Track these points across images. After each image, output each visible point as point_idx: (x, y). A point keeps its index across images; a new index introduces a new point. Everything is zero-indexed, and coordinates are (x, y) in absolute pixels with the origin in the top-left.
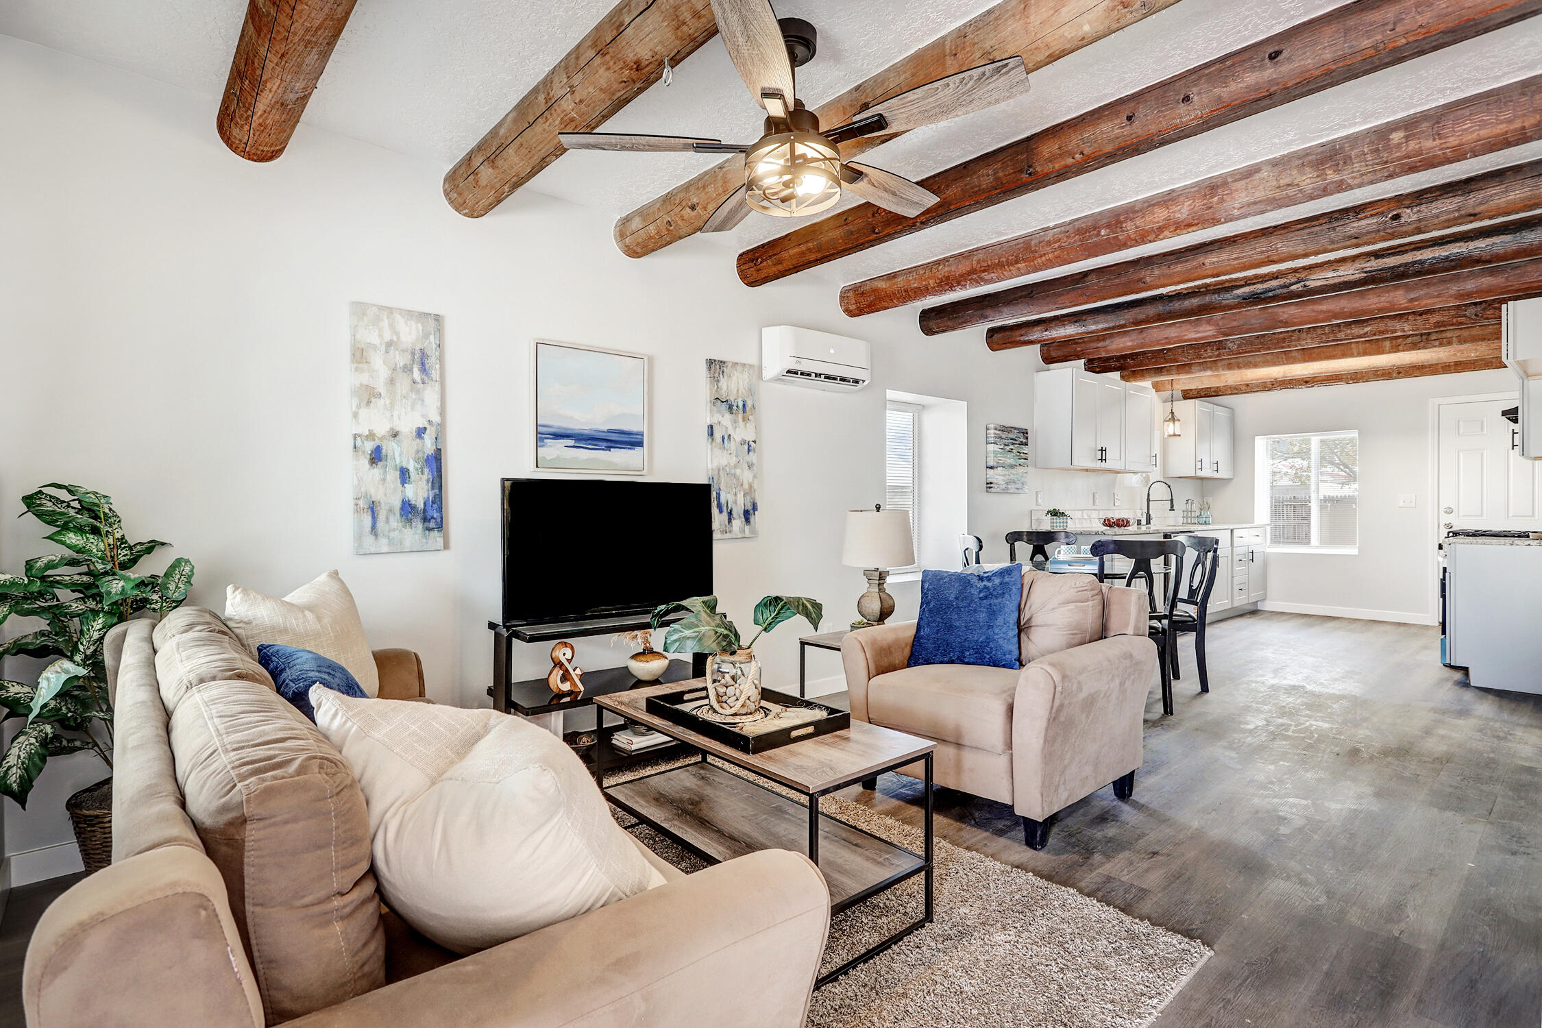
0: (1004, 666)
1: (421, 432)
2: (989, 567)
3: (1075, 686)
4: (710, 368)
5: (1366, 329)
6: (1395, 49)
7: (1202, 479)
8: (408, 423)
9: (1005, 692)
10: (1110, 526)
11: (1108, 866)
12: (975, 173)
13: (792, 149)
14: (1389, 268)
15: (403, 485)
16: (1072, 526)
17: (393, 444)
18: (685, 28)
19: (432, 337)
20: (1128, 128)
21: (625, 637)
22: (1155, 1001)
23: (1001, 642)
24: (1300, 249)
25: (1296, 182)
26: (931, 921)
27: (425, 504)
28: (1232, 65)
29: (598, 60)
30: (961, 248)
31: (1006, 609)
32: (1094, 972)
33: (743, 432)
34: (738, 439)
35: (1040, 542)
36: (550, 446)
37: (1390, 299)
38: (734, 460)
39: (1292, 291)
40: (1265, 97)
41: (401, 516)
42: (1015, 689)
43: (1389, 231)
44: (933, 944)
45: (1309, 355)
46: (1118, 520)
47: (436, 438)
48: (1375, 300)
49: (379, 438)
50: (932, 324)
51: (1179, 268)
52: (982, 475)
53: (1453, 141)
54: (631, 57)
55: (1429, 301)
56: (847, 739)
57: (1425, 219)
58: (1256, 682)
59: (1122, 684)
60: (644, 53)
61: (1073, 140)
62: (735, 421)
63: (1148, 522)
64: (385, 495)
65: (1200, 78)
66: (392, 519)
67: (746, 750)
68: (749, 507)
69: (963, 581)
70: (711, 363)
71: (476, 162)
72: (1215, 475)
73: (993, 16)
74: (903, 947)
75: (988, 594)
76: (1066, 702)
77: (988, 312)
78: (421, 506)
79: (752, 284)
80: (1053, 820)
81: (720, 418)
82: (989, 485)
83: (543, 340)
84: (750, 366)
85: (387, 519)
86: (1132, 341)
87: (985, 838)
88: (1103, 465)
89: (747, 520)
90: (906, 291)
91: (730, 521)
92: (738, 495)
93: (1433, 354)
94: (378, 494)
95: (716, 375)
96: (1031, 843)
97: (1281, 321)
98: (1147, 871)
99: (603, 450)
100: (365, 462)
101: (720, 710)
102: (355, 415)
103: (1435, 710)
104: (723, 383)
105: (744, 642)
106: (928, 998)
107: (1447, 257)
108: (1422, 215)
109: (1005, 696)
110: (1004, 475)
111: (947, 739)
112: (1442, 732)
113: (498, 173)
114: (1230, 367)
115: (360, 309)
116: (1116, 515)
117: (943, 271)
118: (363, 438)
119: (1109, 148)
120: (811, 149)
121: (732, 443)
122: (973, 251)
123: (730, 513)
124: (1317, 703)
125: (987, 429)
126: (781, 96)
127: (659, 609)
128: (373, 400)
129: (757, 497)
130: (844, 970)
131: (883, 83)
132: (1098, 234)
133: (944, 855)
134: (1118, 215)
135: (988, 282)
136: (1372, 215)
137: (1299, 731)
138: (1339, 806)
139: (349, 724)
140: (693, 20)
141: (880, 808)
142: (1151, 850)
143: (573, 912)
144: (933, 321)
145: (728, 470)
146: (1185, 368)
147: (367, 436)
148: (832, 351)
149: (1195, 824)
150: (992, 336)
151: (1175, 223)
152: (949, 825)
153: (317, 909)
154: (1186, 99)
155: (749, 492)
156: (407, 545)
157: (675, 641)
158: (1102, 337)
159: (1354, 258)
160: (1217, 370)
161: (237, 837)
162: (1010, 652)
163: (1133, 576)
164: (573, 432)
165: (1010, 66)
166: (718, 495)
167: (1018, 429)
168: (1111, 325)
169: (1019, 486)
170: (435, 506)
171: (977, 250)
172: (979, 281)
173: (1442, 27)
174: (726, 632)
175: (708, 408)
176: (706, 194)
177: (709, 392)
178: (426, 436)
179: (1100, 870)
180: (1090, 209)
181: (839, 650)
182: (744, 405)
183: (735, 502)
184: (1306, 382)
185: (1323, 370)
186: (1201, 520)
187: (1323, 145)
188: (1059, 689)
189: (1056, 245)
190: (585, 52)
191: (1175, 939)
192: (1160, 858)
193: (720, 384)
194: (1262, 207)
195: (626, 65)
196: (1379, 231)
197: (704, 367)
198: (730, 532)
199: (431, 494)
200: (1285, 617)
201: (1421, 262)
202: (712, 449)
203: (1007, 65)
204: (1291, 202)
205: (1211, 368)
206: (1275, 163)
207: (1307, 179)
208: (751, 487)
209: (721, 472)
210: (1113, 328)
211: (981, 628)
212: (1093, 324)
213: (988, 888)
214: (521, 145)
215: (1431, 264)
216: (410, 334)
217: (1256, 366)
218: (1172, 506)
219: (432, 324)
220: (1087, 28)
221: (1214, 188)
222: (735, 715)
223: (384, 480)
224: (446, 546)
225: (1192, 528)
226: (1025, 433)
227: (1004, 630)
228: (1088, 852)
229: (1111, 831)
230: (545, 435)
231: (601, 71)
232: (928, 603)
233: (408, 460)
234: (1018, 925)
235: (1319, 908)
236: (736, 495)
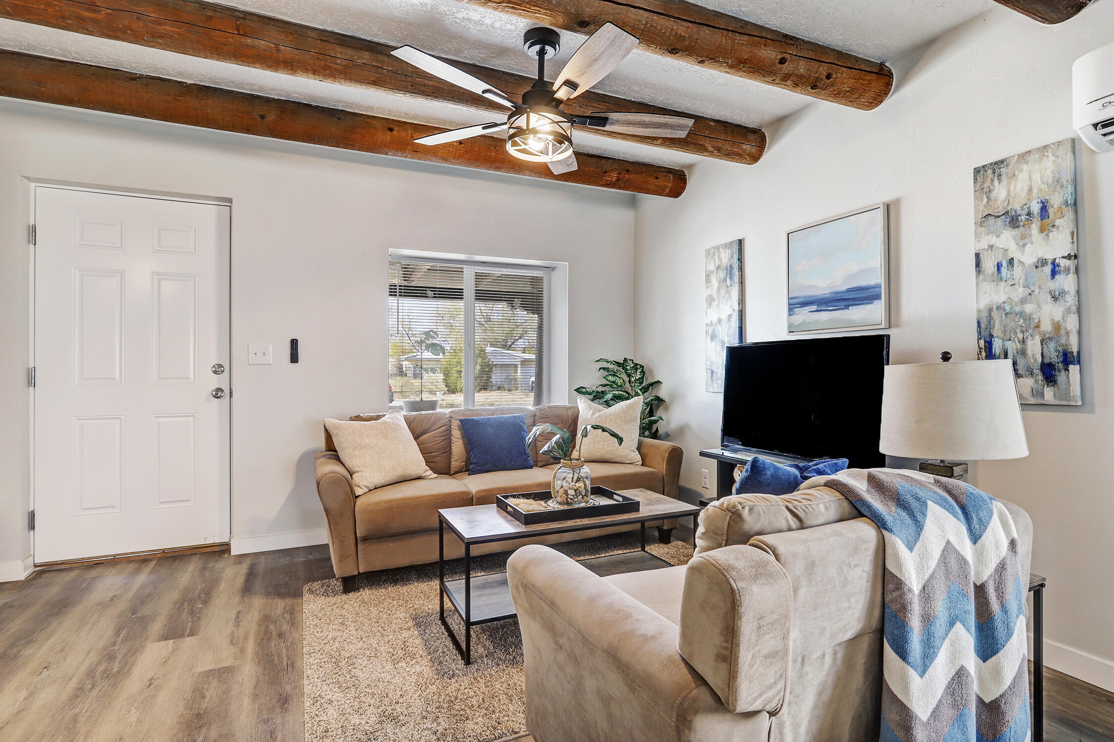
1: (730, 318)
8: (725, 312)
17: (719, 327)
19: (735, 255)
33: (1041, 248)
34: (1032, 261)
36: (798, 314)
47: (737, 320)
62: (1024, 237)
64: (716, 358)
68: (1056, 359)
70: (978, 170)
81: (995, 240)
83: (794, 229)
84: (1059, 143)
89: (1051, 378)
95: (989, 184)
99: (843, 309)
100: (709, 339)
104: (1002, 189)
115: (708, 253)
121: (1019, 269)
128: (712, 303)
129: (1073, 343)
147: (710, 324)
155: (1055, 336)
164: (816, 298)
175: (970, 232)
177: (971, 211)
182: (1044, 208)
193: (993, 195)
202: (977, 284)
208: (1057, 328)
216: (726, 257)
219: (735, 246)
223: (716, 349)
230: (795, 304)
233: (725, 336)
236: (1023, 341)
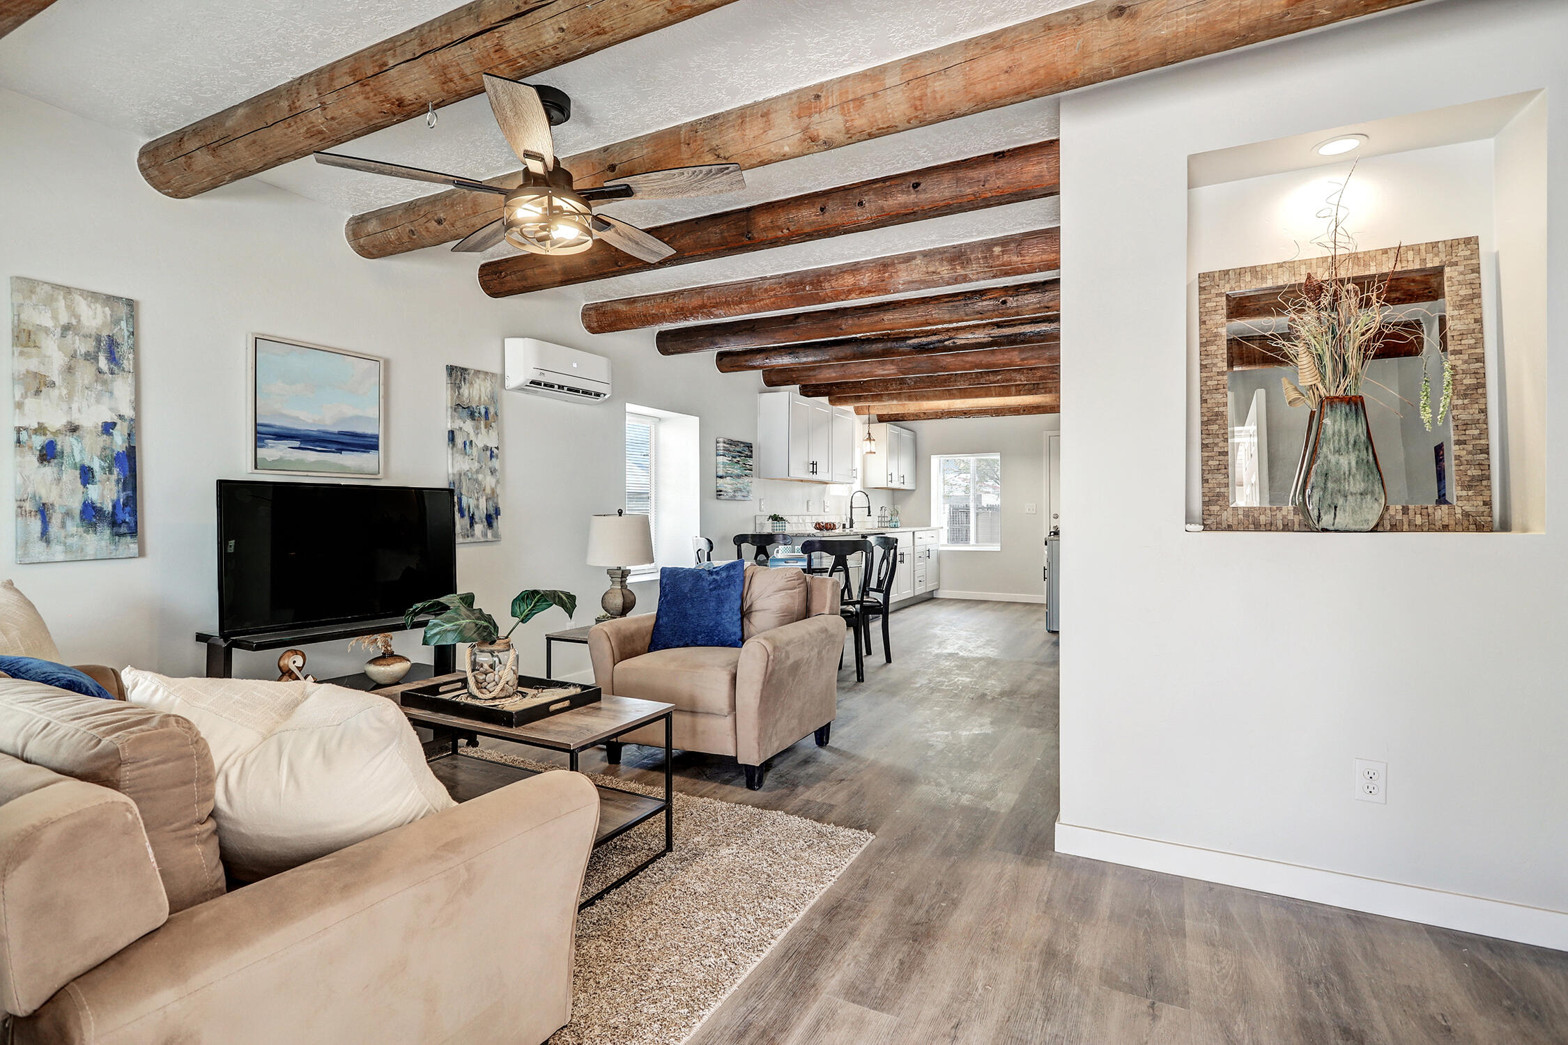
0: (730, 646)
1: (108, 428)
2: (718, 563)
3: (783, 654)
4: (450, 375)
5: (999, 377)
6: (985, 199)
7: (893, 489)
8: (92, 415)
9: (730, 664)
10: (821, 529)
11: (808, 793)
12: (705, 229)
13: (550, 201)
14: (1005, 336)
15: (85, 486)
16: (789, 529)
17: (73, 440)
18: (451, 84)
19: (123, 324)
20: (821, 217)
21: (364, 642)
22: (834, 872)
23: (727, 625)
24: (947, 317)
25: (938, 271)
26: (671, 851)
27: (114, 507)
28: (890, 186)
29: (356, 88)
30: (693, 284)
31: (732, 598)
32: (793, 862)
33: (485, 439)
34: (481, 445)
35: (763, 543)
36: (272, 447)
37: (1010, 357)
38: (476, 465)
39: (945, 346)
40: (911, 213)
41: (82, 519)
42: (737, 662)
43: (1001, 311)
44: (673, 866)
45: (964, 394)
46: (827, 524)
47: (129, 435)
48: (1002, 357)
49: (52, 433)
50: (668, 345)
51: (866, 320)
52: (713, 484)
53: (1028, 259)
54: (393, 94)
55: (1033, 362)
56: (600, 709)
57: (1021, 306)
58: (926, 653)
59: (819, 653)
60: (408, 94)
61: (782, 218)
62: (477, 428)
63: (851, 526)
64: (61, 496)
65: (869, 190)
66: (69, 523)
67: (510, 725)
68: (492, 511)
69: (695, 575)
70: (451, 370)
71: (190, 145)
72: (902, 487)
73: (718, 122)
74: (649, 872)
75: (717, 586)
76: (777, 668)
77: (717, 339)
78: (108, 507)
79: (495, 294)
80: (767, 765)
81: (462, 424)
82: (719, 493)
83: (263, 335)
84: (493, 374)
85: (63, 525)
86: (835, 372)
87: (715, 788)
88: (814, 477)
89: (490, 525)
90: (645, 316)
91: (472, 525)
92: (480, 500)
93: (1043, 399)
94: (49, 495)
95: (458, 382)
96: (750, 786)
97: (941, 367)
98: (835, 793)
99: (333, 452)
100: (33, 459)
101: (480, 696)
102: (19, 406)
103: (1037, 663)
104: (465, 390)
105: (502, 633)
106: (669, 901)
107: (1039, 332)
108: (1019, 303)
109: (730, 667)
110: (731, 484)
111: (683, 708)
112: (1039, 677)
113: (220, 163)
114: (910, 398)
115: (26, 286)
116: (825, 520)
117: (679, 302)
118: (31, 432)
119: (808, 229)
120: (567, 203)
121: (475, 449)
122: (703, 288)
123: (472, 518)
124: (964, 664)
125: (717, 442)
126: (542, 159)
127: (414, 607)
128: (44, 389)
129: (499, 501)
130: (600, 896)
131: (628, 152)
132: (804, 289)
133: (681, 803)
134: (819, 276)
135: (716, 316)
136: (990, 299)
137: (950, 685)
138: (968, 733)
139: (172, 697)
140: (461, 81)
141: (624, 777)
142: (840, 778)
143: (399, 823)
144: (670, 343)
145: (470, 475)
146: (877, 397)
147: (35, 430)
148: (575, 365)
149: (872, 757)
150: (721, 360)
151: (860, 288)
152: (685, 782)
153: (183, 833)
154: (861, 204)
155: (492, 497)
156: (90, 551)
157: (436, 634)
158: (812, 368)
159: (985, 326)
160: (901, 400)
161: (112, 778)
162: (735, 634)
163: (834, 570)
164: (299, 433)
165: (730, 169)
166: (460, 499)
167: (743, 443)
168: (818, 359)
169: (745, 494)
170: (128, 509)
171: (708, 287)
172: (709, 315)
173: (1010, 191)
174: (486, 624)
175: (449, 414)
176: (454, 211)
177: (449, 397)
178: (115, 432)
179: (802, 797)
180: (798, 267)
181: (586, 642)
182: (486, 412)
183: (477, 507)
184: (965, 413)
185: (975, 405)
186: (892, 524)
187: (954, 247)
188: (771, 657)
189: (772, 293)
190: (340, 77)
191: (849, 832)
192: (845, 783)
193: (461, 391)
194: (917, 285)
195: (387, 100)
196: (994, 310)
197: (444, 373)
198: (472, 536)
199: (123, 495)
200: (952, 602)
201: (1024, 334)
202: (453, 454)
203: (728, 168)
204: (936, 284)
205: (896, 399)
206: (925, 254)
207: (945, 271)
208: (493, 491)
209: (463, 477)
210: (820, 362)
211: (711, 615)
212: (804, 357)
213: (716, 821)
214: (254, 142)
215: (1030, 337)
216: (94, 318)
217: (928, 399)
218: (869, 512)
219: (123, 310)
220: (786, 149)
221: (885, 265)
222: (494, 698)
223: (59, 480)
224: (142, 553)
225: (883, 530)
226: (749, 446)
227: (730, 615)
228: (794, 785)
229: (811, 769)
230: (263, 435)
231: (360, 98)
232: (666, 596)
233: (92, 458)
234: (739, 842)
235: (945, 799)
236: (478, 500)
